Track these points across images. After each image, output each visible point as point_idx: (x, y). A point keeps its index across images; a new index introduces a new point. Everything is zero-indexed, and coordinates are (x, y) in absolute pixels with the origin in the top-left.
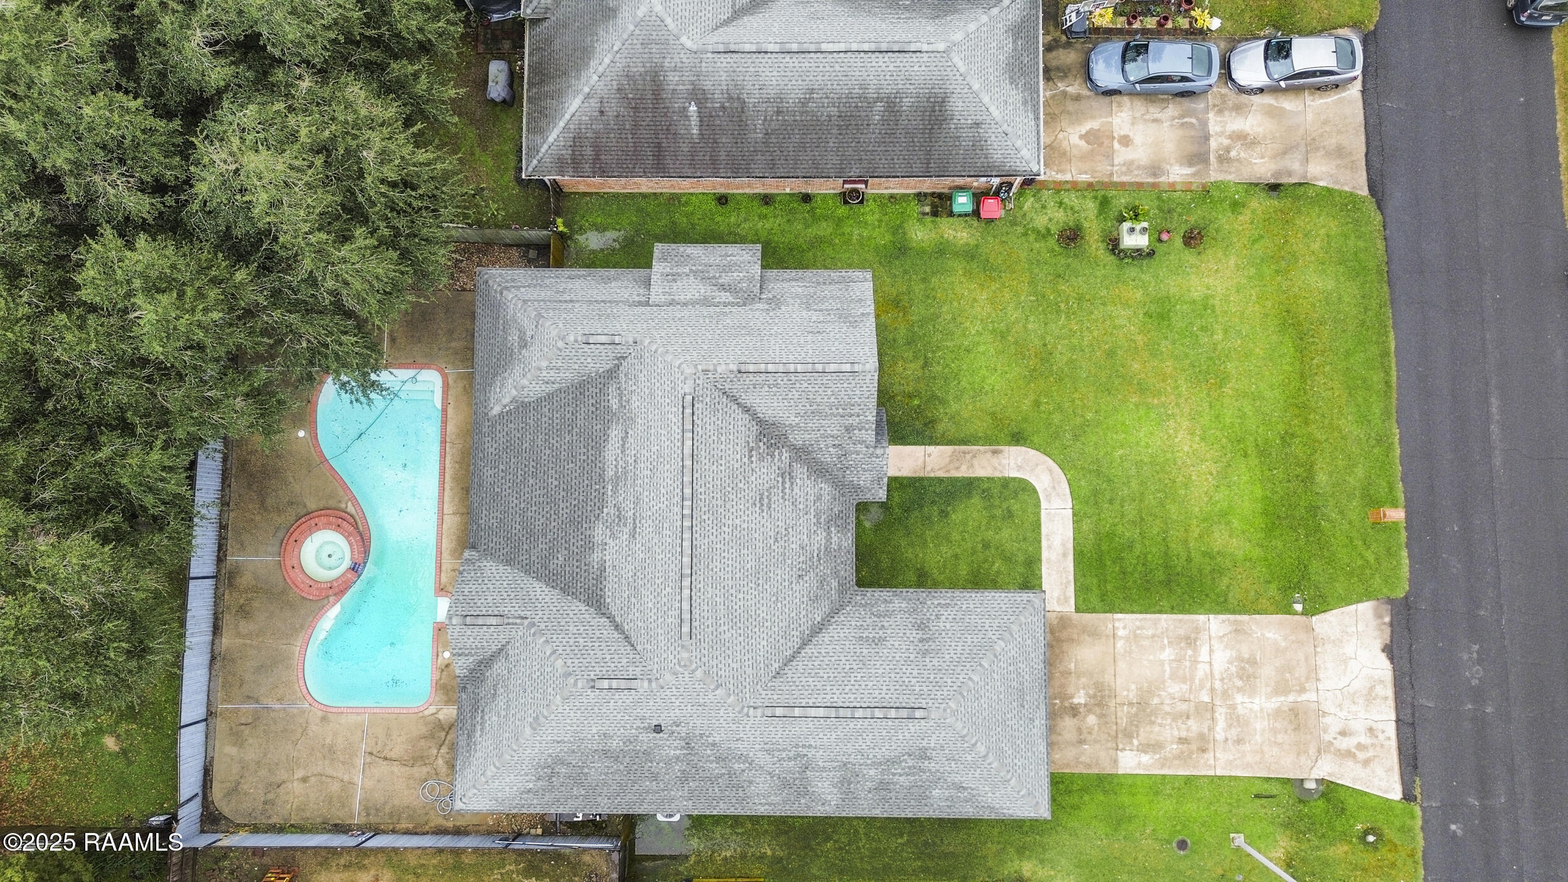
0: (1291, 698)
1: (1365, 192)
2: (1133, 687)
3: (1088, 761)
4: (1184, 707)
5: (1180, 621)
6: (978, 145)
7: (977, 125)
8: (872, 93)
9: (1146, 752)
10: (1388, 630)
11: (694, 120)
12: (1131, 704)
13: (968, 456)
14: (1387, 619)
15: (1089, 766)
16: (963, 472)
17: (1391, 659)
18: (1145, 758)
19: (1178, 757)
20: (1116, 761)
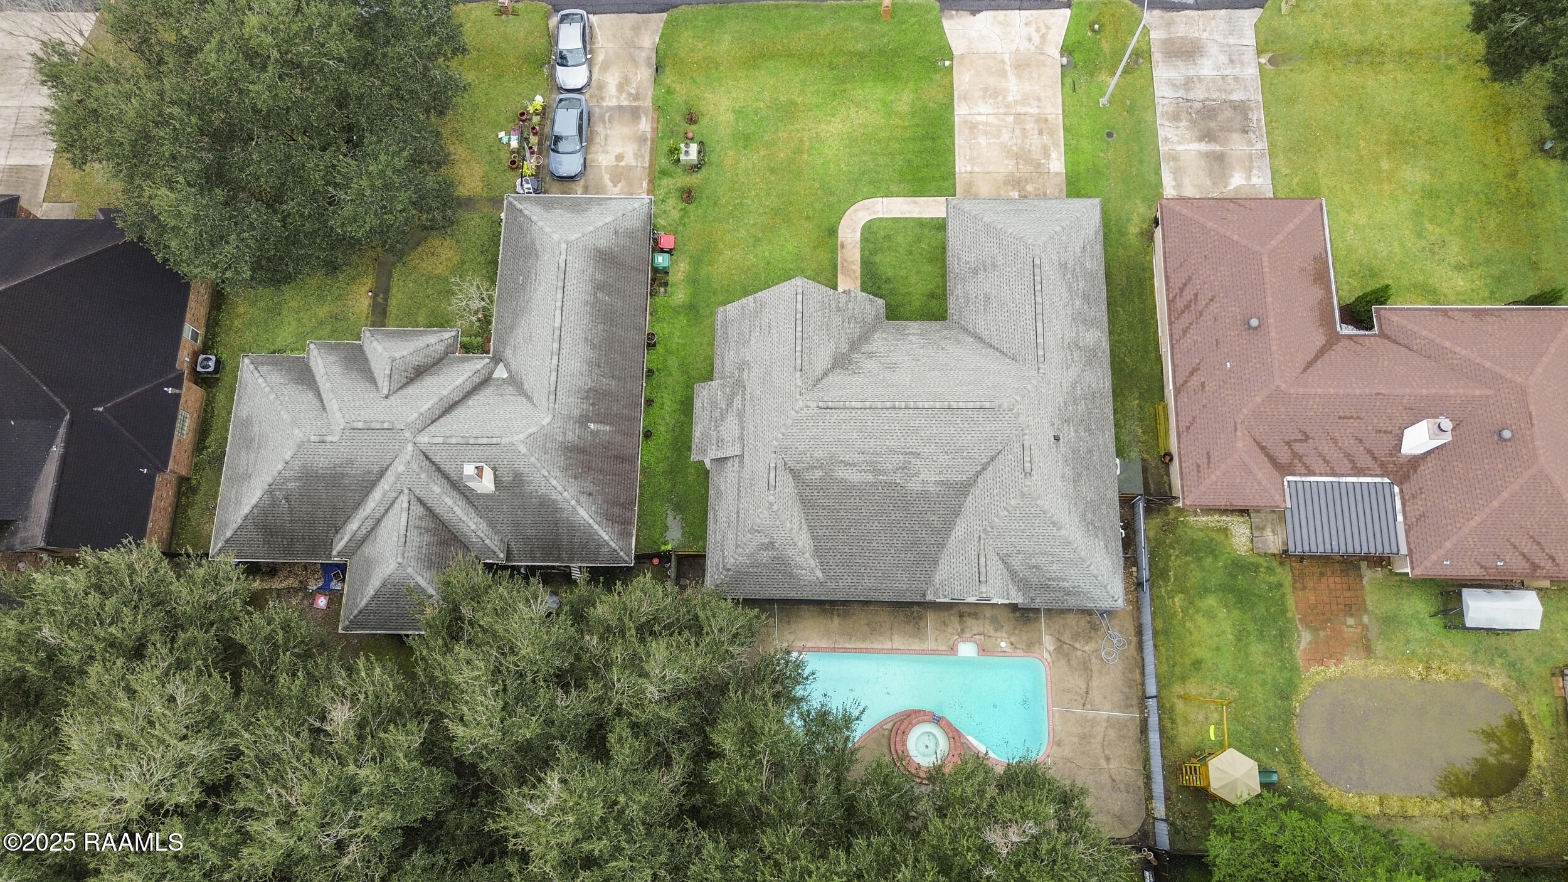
0: (1008, 68)
1: (665, 15)
2: (1006, 162)
3: (1057, 191)
4: (1018, 132)
5: (959, 132)
6: (630, 234)
7: (616, 233)
8: (591, 299)
9: (1050, 155)
10: (961, 12)
11: (601, 427)
12: (1017, 163)
13: (846, 264)
14: (954, 12)
15: (1061, 190)
16: (857, 268)
17: (979, 11)
18: (1054, 155)
19: (1052, 136)
20: (1057, 174)
